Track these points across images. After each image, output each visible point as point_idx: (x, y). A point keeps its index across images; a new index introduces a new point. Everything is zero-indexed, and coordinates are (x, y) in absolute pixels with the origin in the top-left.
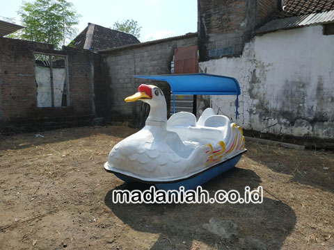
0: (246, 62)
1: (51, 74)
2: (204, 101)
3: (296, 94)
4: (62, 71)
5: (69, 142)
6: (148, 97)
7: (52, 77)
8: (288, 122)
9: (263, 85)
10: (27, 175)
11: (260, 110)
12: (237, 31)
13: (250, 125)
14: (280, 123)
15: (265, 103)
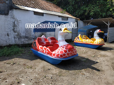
0: (10, 18)
8: (28, 40)
13: (15, 43)
14: (25, 40)
15: (20, 34)
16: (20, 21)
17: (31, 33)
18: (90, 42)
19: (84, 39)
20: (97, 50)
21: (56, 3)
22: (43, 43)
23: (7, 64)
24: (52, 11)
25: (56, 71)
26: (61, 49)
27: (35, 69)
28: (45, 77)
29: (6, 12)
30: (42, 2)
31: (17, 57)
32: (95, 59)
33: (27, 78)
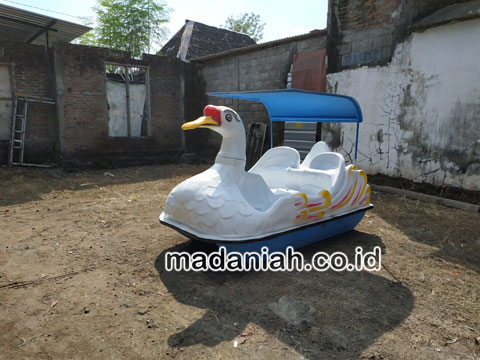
0: (396, 73)
1: (127, 92)
2: (333, 132)
3: (473, 124)
4: (142, 88)
5: (142, 184)
6: (215, 123)
7: (128, 97)
8: (457, 168)
9: (421, 109)
10: (76, 222)
11: (414, 148)
12: (385, 25)
13: (398, 171)
14: (443, 168)
15: (423, 136)
29: (387, 53)
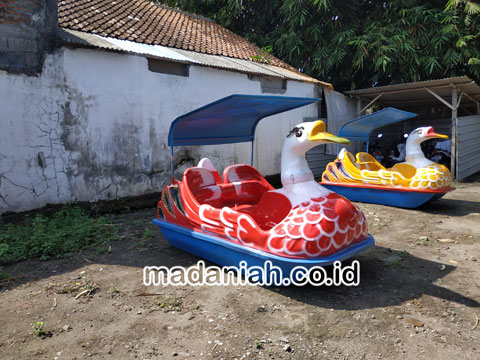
3: (130, 142)
8: (125, 180)
9: (84, 128)
11: (84, 168)
13: (72, 195)
14: (115, 183)
15: (91, 156)
16: (90, 98)
17: (138, 153)
18: (394, 181)
19: (363, 167)
20: (425, 214)
21: (226, 20)
22: (210, 193)
23: (59, 293)
24: (217, 55)
25: (298, 317)
26: (304, 215)
27: (197, 312)
28: (259, 347)
29: (32, 61)
30: (171, 18)
31: (95, 261)
32: (434, 253)
33: (176, 355)
